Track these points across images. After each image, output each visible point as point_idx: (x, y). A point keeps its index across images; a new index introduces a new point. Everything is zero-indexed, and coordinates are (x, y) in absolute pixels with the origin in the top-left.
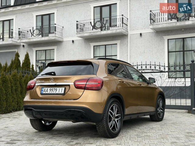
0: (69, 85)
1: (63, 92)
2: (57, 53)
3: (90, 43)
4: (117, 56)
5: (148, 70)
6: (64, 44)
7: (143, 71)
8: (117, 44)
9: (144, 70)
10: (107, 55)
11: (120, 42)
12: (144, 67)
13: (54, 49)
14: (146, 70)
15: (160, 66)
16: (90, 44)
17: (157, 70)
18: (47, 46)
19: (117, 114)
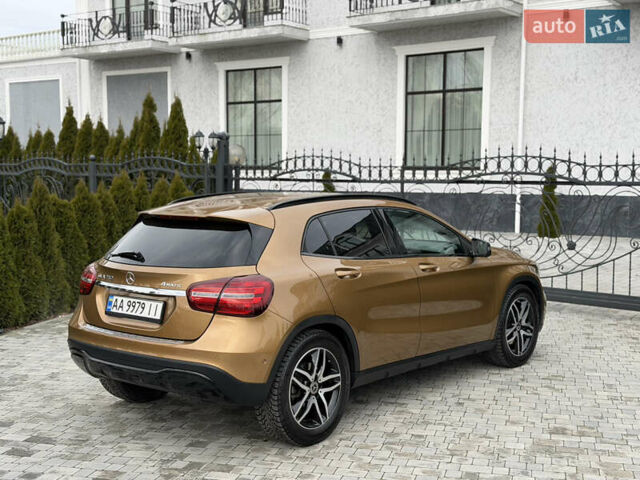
0: (174, 297)
1: (158, 317)
2: (289, 79)
3: (395, 48)
4: (481, 89)
6: (311, 48)
7: (517, 178)
8: (482, 49)
10: (448, 87)
11: (492, 43)
13: (280, 67)
14: (526, 173)
16: (394, 50)
17: (561, 177)
18: (257, 58)
19: (324, 375)
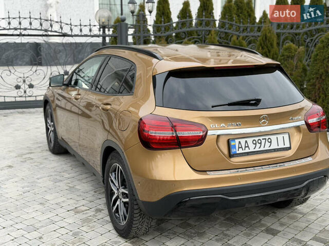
5: (36, 29)
7: (24, 32)
9: (25, 29)
12: (25, 24)
14: (31, 29)
15: (63, 24)
17: (56, 32)
